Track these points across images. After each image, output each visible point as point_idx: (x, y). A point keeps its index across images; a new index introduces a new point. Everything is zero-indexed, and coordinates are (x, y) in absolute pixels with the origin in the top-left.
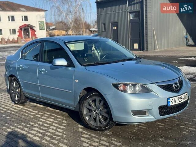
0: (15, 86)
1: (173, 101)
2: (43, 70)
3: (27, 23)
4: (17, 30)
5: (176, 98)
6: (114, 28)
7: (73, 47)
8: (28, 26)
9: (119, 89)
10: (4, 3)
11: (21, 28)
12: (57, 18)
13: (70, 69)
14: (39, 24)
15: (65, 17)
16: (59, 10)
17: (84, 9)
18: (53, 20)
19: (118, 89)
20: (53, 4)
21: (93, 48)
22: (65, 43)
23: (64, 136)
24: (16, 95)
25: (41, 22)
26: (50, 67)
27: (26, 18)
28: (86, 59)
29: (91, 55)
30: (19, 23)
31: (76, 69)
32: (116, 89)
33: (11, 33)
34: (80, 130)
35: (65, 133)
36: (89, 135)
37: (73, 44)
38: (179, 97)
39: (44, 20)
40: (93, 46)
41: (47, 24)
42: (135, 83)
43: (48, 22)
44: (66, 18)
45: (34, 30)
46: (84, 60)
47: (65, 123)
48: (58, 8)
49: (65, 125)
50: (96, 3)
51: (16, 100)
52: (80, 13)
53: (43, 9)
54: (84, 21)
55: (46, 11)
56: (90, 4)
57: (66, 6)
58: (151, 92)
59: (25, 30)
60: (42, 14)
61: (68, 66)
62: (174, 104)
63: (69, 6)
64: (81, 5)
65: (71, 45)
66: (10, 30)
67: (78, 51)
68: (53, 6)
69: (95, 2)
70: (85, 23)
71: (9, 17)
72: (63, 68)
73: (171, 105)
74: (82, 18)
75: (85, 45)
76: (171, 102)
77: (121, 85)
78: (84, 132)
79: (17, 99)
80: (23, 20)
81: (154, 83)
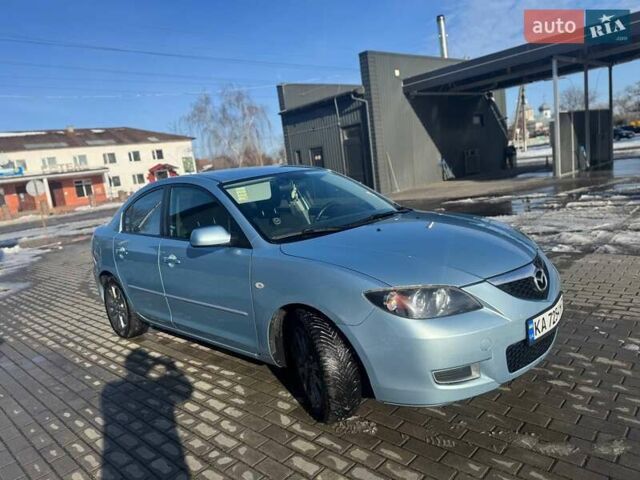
0: (115, 296)
1: (540, 327)
2: (170, 258)
3: (162, 162)
4: (146, 176)
5: (545, 315)
6: (316, 158)
7: (242, 195)
8: (164, 167)
9: (388, 305)
10: (119, 131)
11: (152, 172)
12: (214, 150)
13: (239, 252)
14: (184, 163)
15: (227, 147)
16: (217, 136)
17: (259, 129)
18: (207, 153)
19: (385, 308)
20: (205, 126)
21: (294, 194)
22: (221, 186)
23: (242, 450)
24: (121, 318)
25: (186, 158)
26: (188, 250)
27: (160, 154)
28: (277, 221)
29: (288, 210)
30: (148, 163)
31: (255, 253)
32: (377, 308)
33: (135, 182)
34: (285, 421)
35: (242, 436)
36: (313, 442)
37: (243, 188)
38: (551, 311)
39: (191, 155)
40: (292, 190)
41: (197, 161)
42: (430, 285)
43: (200, 158)
44: (230, 148)
45: (175, 173)
46: (271, 223)
47: (241, 397)
48: (214, 133)
49: (243, 402)
50: (280, 117)
51: (121, 329)
52: (252, 137)
53: (189, 136)
54: (260, 153)
55: (193, 139)
56: (269, 123)
57: (227, 130)
58: (482, 307)
59: (160, 174)
60: (188, 144)
61: (234, 244)
62: (542, 334)
63: (233, 129)
64: (253, 125)
65: (237, 189)
66: (134, 176)
67: (257, 203)
68: (205, 130)
69: (280, 114)
70: (264, 156)
71: (130, 154)
72: (222, 251)
73: (536, 337)
74: (257, 146)
75: (274, 189)
76: (537, 328)
77: (392, 296)
78: (297, 427)
79: (123, 325)
80: (154, 158)
81: (485, 280)
